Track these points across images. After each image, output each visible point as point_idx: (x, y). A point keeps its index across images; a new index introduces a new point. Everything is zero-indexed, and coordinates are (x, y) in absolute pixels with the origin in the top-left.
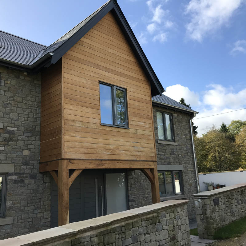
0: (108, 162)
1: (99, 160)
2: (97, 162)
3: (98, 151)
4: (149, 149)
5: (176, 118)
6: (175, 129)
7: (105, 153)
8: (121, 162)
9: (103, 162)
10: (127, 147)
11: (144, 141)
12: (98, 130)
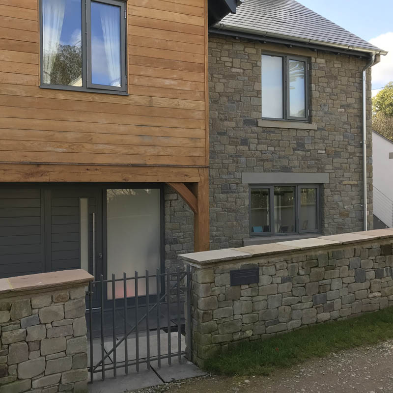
0: (58, 168)
1: (30, 164)
2: (26, 168)
3: (29, 144)
4: (186, 141)
5: (320, 69)
6: (315, 94)
7: (50, 149)
8: (97, 170)
9: (42, 168)
10: (119, 137)
11: (174, 123)
12: (29, 100)
